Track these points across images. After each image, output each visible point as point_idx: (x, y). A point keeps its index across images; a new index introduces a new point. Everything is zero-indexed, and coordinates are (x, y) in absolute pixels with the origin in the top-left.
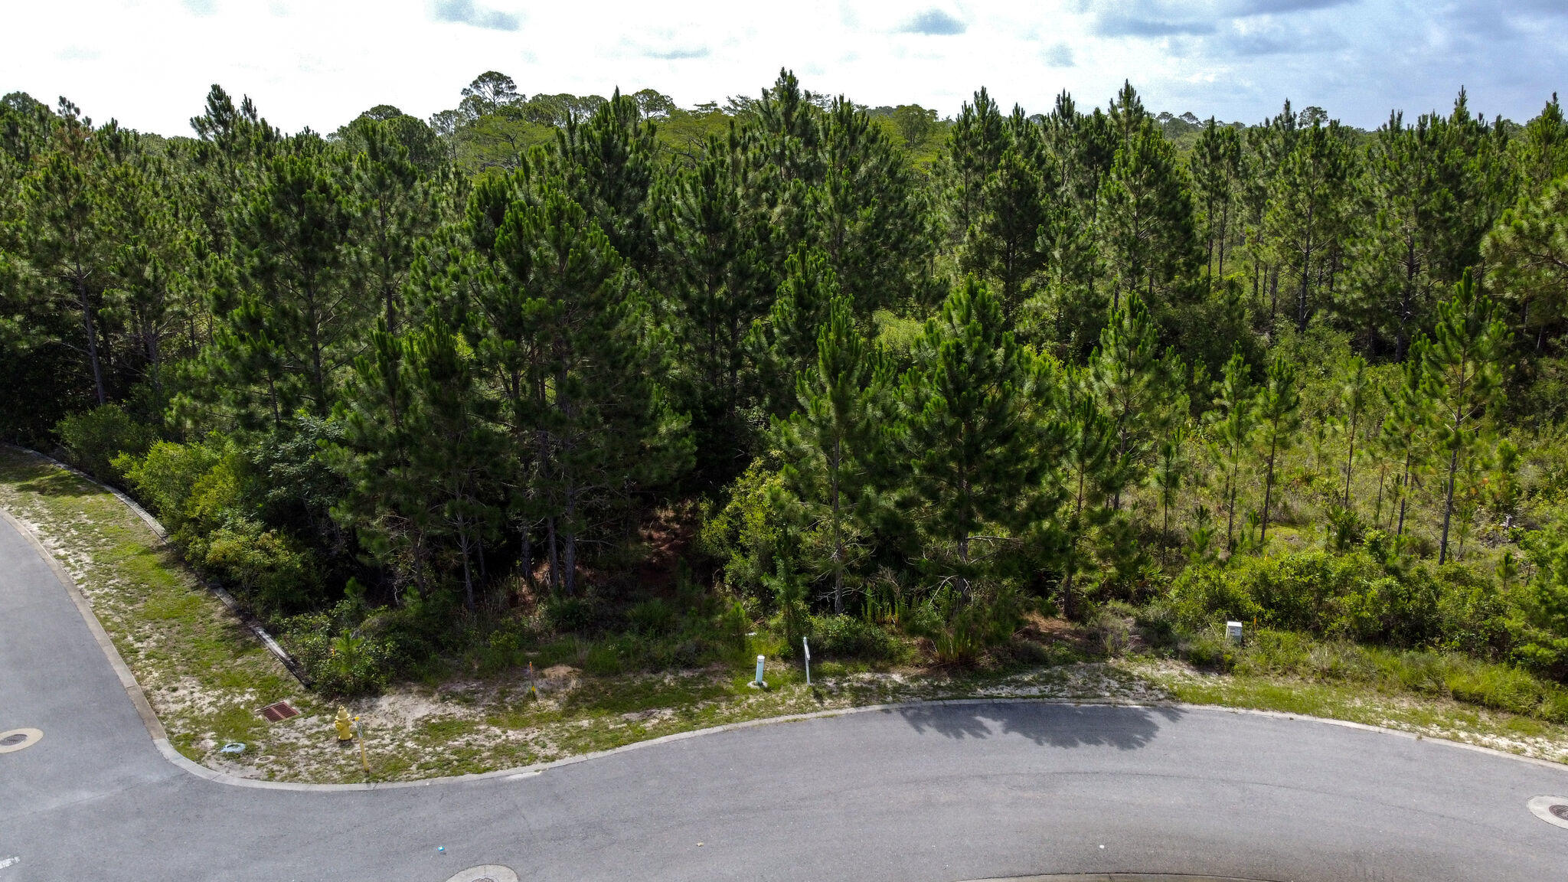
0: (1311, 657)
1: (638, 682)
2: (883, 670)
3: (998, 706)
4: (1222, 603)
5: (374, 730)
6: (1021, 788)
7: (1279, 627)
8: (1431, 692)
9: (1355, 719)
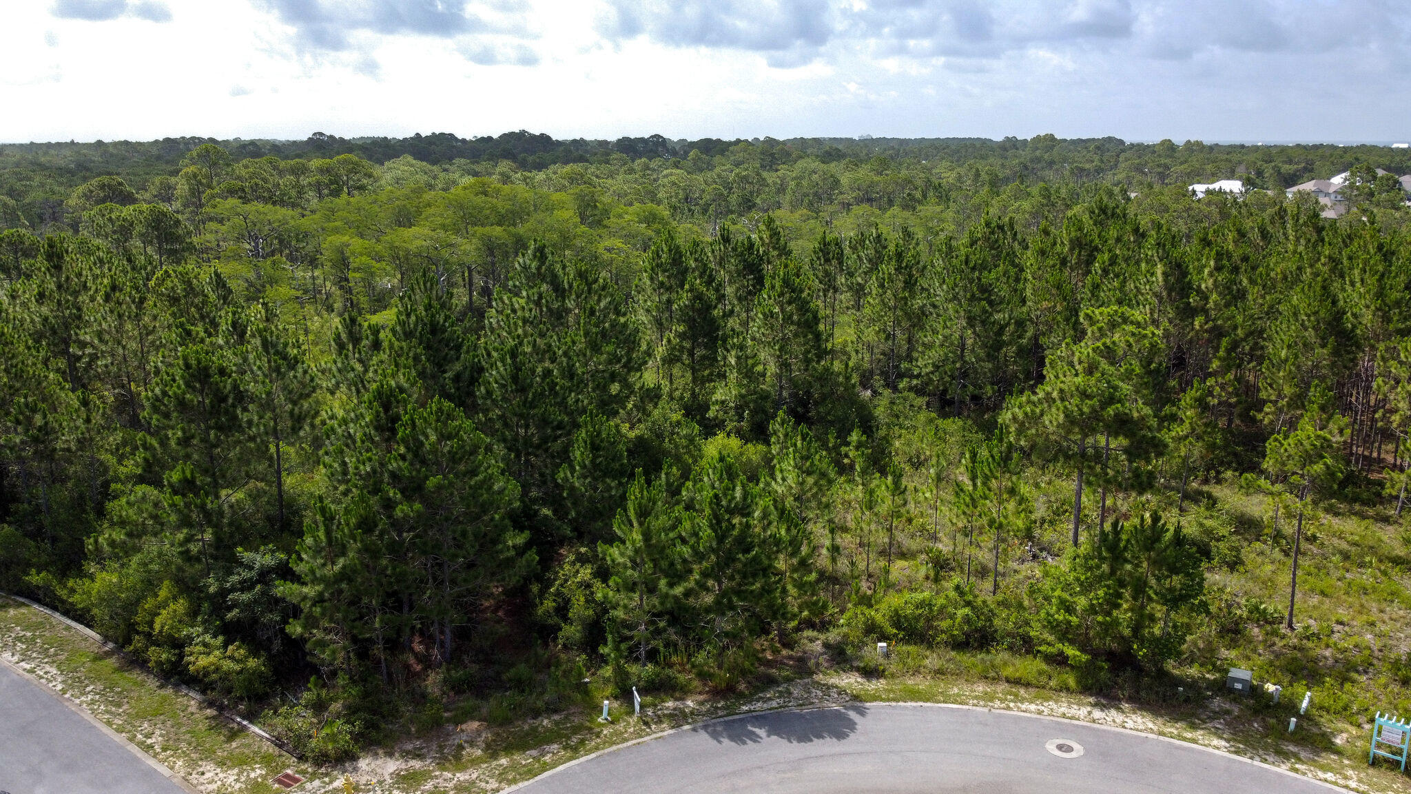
0: (927, 662)
1: (526, 727)
2: (682, 699)
3: (756, 718)
4: (872, 629)
5: (365, 785)
6: (784, 772)
7: (908, 643)
8: (994, 679)
9: (955, 702)
